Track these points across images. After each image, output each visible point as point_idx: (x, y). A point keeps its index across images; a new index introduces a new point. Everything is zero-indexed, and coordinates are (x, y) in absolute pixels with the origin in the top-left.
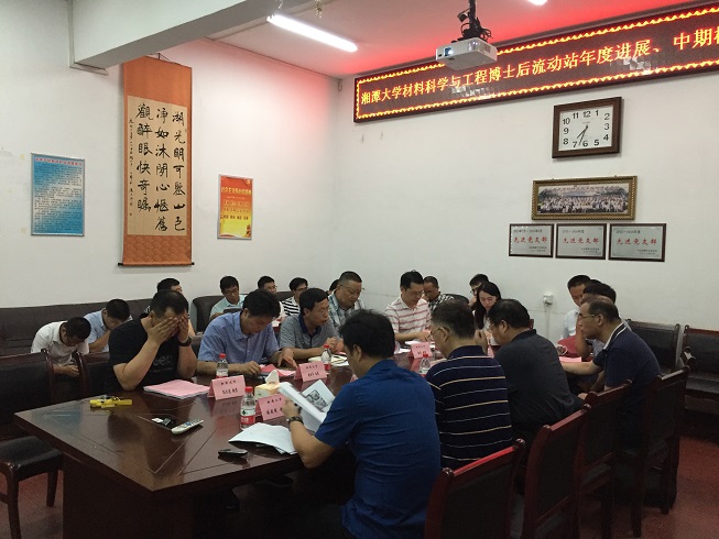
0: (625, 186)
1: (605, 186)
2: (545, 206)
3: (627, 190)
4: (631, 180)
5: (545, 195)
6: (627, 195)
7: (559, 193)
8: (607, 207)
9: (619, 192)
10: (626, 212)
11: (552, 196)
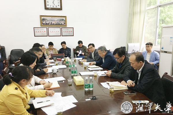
1: (59, 18)
2: (44, 22)
3: (65, 19)
4: (65, 17)
5: (44, 20)
6: (65, 20)
7: (48, 19)
8: (60, 23)
9: (63, 20)
10: (65, 25)
11: (46, 20)
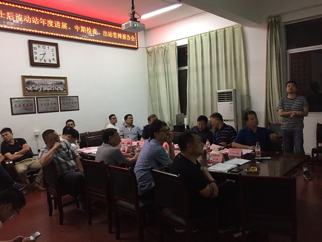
0: (63, 81)
1: (55, 80)
3: (64, 83)
4: (65, 78)
7: (36, 82)
8: (57, 89)
9: (61, 83)
10: (65, 91)
11: (33, 84)
